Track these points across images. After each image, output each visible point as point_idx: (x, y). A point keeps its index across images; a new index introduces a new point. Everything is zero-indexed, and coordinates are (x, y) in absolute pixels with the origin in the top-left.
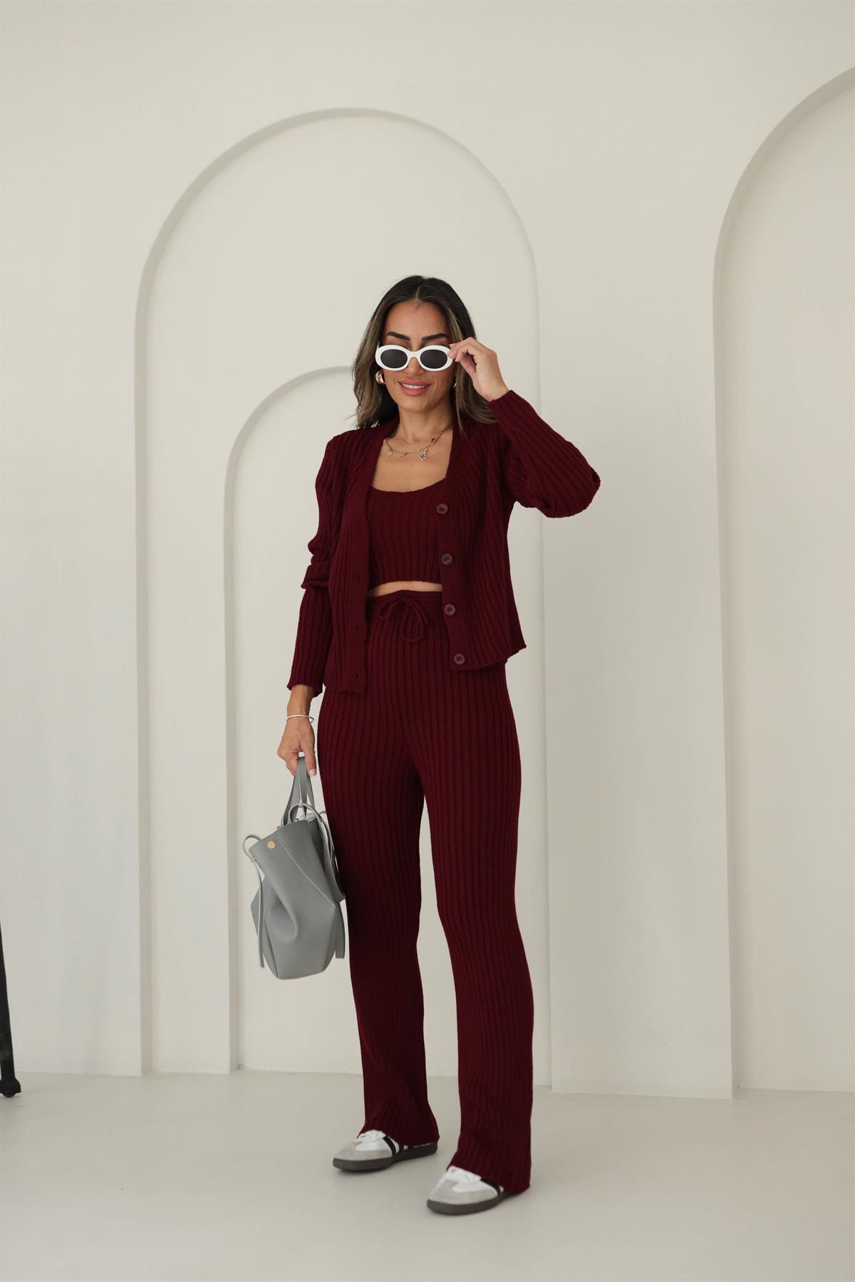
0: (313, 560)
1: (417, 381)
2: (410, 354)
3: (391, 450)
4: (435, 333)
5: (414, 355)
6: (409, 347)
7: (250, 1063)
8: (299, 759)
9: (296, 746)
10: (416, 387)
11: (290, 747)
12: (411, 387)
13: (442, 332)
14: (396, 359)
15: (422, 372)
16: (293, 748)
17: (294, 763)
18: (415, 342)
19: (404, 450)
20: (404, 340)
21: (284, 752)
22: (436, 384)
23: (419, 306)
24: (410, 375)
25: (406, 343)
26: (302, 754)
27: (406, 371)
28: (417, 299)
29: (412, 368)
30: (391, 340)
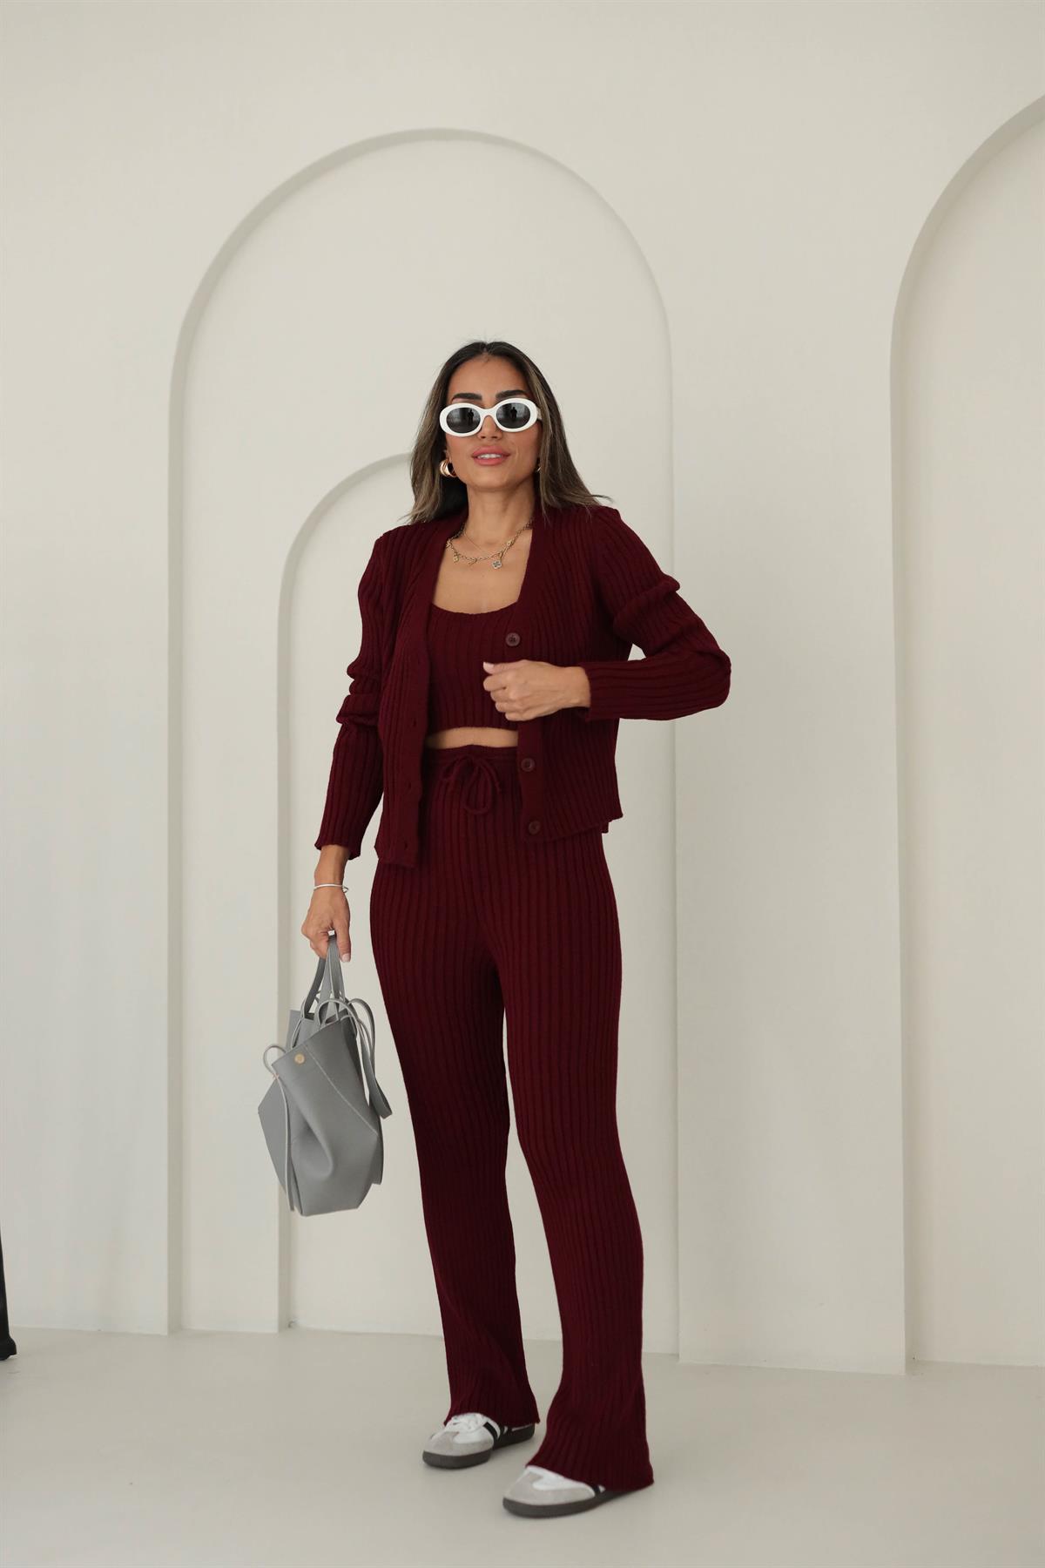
1: (494, 448)
2: (482, 413)
4: (512, 389)
5: (488, 414)
6: (483, 407)
7: (305, 1322)
8: (330, 937)
9: (327, 924)
10: (493, 456)
11: (320, 925)
12: (487, 456)
13: (521, 386)
14: (466, 421)
15: (499, 435)
16: (323, 926)
17: (323, 945)
18: (487, 397)
19: (473, 555)
20: (472, 397)
21: (311, 931)
22: (517, 454)
23: (488, 360)
24: (485, 441)
25: (477, 401)
26: (331, 933)
27: (479, 436)
28: (485, 354)
29: (487, 431)
30: (459, 399)
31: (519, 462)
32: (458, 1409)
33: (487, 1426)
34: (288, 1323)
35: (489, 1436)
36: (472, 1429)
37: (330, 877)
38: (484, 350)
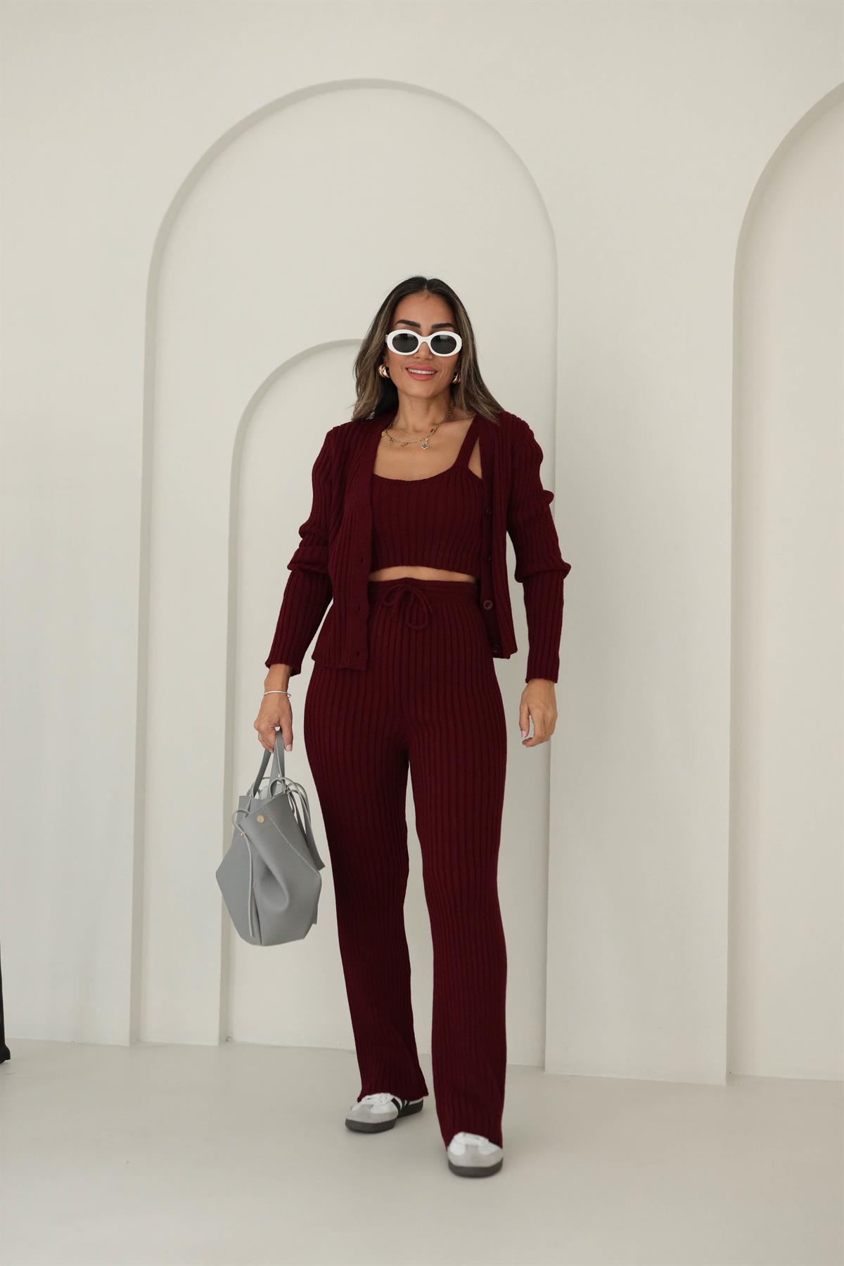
1: (424, 366)
2: (421, 339)
3: (391, 439)
4: (444, 322)
5: (425, 340)
6: (420, 334)
8: (277, 733)
9: (275, 721)
10: (424, 372)
12: (419, 372)
13: (450, 322)
14: (406, 343)
15: (431, 357)
16: (272, 722)
17: (272, 737)
18: (425, 325)
19: (403, 440)
20: (414, 325)
21: (263, 727)
22: (443, 371)
23: (428, 297)
24: (419, 360)
25: (417, 328)
26: (278, 729)
27: (416, 356)
28: (426, 292)
29: (422, 354)
30: (403, 325)
31: (443, 377)
32: (368, 1089)
33: (394, 1101)
35: (395, 1109)
36: (382, 1105)
37: (279, 686)
38: (426, 287)
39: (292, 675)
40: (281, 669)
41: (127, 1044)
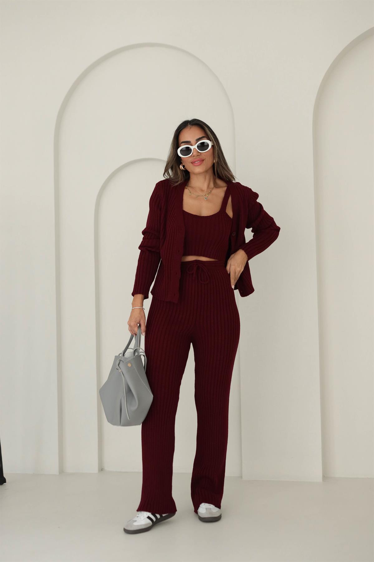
0: (144, 238)
4: (201, 136)
5: (194, 147)
6: (192, 145)
7: (107, 468)
8: (138, 327)
10: (199, 162)
12: (196, 162)
13: (204, 135)
15: (199, 154)
16: (137, 322)
18: (193, 140)
19: (196, 194)
20: (188, 142)
21: (131, 324)
22: (207, 159)
23: (190, 128)
24: (195, 157)
25: (190, 143)
26: (138, 325)
27: (192, 156)
28: (189, 126)
29: (195, 154)
30: (183, 144)
31: (209, 162)
32: (141, 508)
33: (149, 518)
34: (101, 469)
35: (149, 521)
36: (143, 519)
37: (140, 305)
38: (189, 124)
39: (145, 299)
40: (139, 296)
41: (58, 474)
